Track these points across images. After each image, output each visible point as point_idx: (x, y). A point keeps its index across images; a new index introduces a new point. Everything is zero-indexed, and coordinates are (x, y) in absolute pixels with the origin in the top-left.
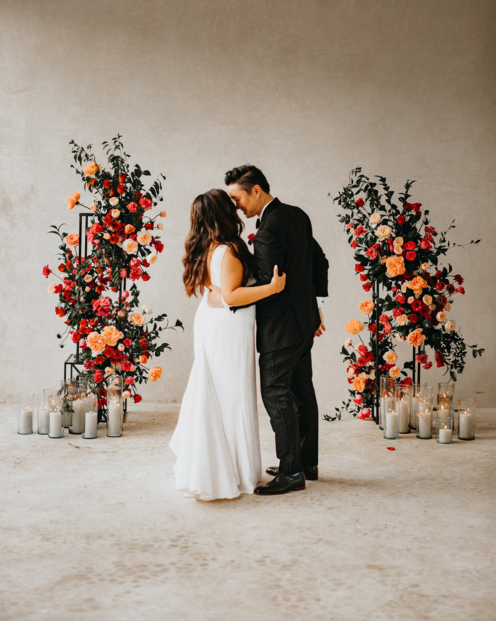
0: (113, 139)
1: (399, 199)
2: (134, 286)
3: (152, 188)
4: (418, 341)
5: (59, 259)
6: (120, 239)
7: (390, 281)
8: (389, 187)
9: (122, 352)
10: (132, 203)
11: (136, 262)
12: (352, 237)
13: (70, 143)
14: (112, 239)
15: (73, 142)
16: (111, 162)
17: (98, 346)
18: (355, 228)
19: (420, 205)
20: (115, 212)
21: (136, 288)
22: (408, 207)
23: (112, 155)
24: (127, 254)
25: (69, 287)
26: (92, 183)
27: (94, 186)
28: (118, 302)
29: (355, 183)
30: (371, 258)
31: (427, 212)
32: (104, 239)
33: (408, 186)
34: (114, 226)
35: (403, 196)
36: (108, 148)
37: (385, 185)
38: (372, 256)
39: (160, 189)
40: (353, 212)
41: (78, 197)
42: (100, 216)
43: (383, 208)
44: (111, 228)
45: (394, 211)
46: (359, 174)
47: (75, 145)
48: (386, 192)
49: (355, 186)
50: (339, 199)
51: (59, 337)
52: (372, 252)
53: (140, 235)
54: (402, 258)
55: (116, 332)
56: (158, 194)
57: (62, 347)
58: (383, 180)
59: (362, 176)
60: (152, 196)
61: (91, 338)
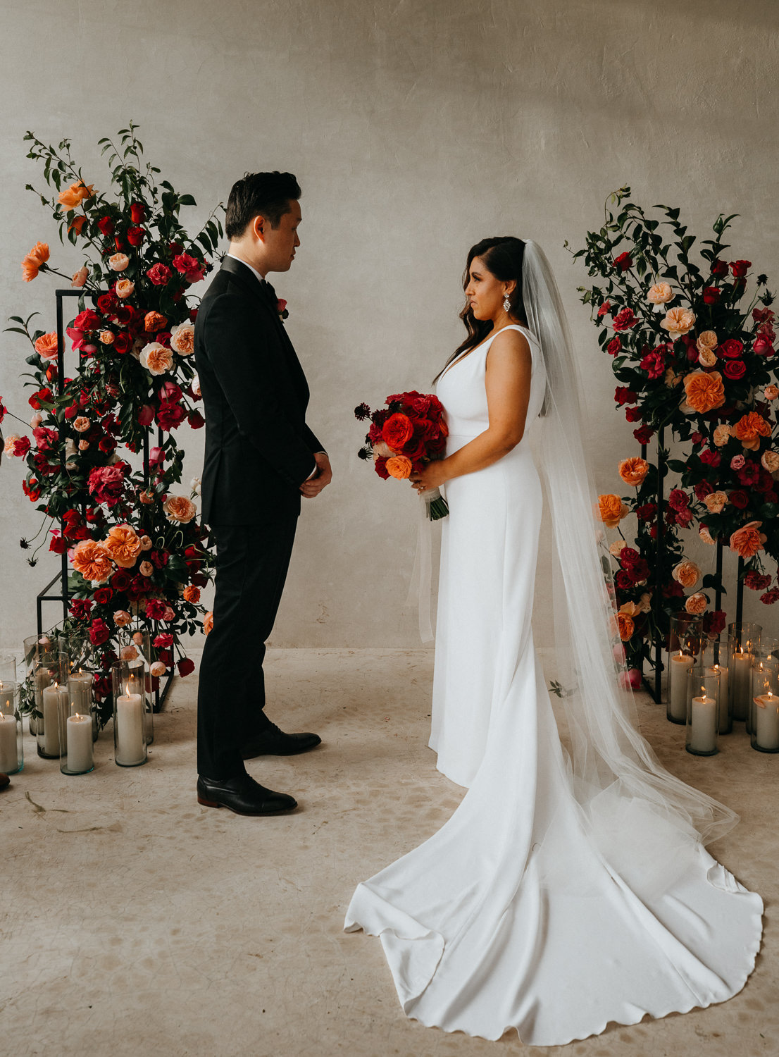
0: (120, 132)
1: (702, 253)
2: (172, 441)
3: (201, 234)
4: (752, 547)
5: (26, 384)
6: (138, 343)
7: (687, 420)
8: (685, 228)
9: (149, 578)
10: (158, 266)
11: (171, 391)
12: (605, 332)
13: (26, 138)
14: (117, 341)
15: (30, 136)
16: (118, 181)
17: (95, 569)
18: (614, 314)
19: (749, 265)
20: (122, 285)
21: (174, 444)
22: (719, 269)
23: (120, 167)
24: (152, 376)
25: (43, 442)
26: (78, 226)
27: (83, 233)
28: (143, 473)
29: (615, 222)
30: (651, 375)
31: (763, 279)
32: (103, 344)
33: (720, 228)
34: (122, 315)
35: (710, 247)
36: (110, 151)
37: (677, 224)
38: (654, 372)
39: (219, 236)
40: (611, 282)
41: (44, 255)
42: (97, 296)
43: (671, 272)
44: (116, 321)
45: (694, 279)
46: (625, 201)
47: (37, 143)
48: (679, 239)
49: (616, 228)
50: (586, 254)
51: (24, 545)
52: (653, 362)
53: (177, 333)
54: (719, 376)
55: (133, 538)
56: (216, 246)
57: (33, 564)
58: (674, 213)
59: (630, 206)
60: (204, 250)
61: (80, 554)
